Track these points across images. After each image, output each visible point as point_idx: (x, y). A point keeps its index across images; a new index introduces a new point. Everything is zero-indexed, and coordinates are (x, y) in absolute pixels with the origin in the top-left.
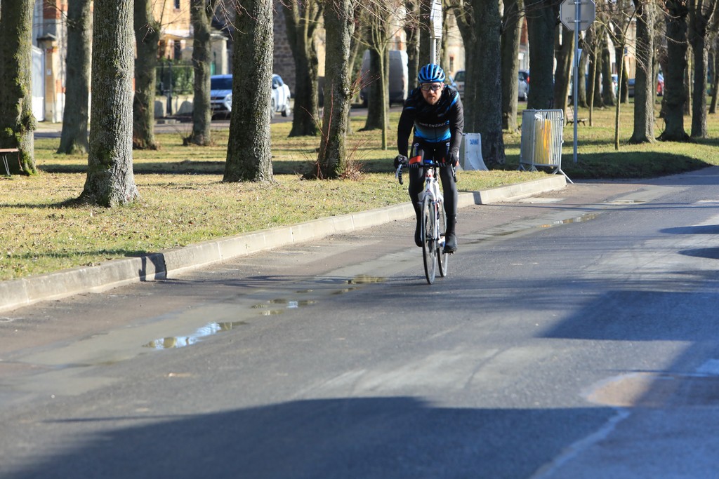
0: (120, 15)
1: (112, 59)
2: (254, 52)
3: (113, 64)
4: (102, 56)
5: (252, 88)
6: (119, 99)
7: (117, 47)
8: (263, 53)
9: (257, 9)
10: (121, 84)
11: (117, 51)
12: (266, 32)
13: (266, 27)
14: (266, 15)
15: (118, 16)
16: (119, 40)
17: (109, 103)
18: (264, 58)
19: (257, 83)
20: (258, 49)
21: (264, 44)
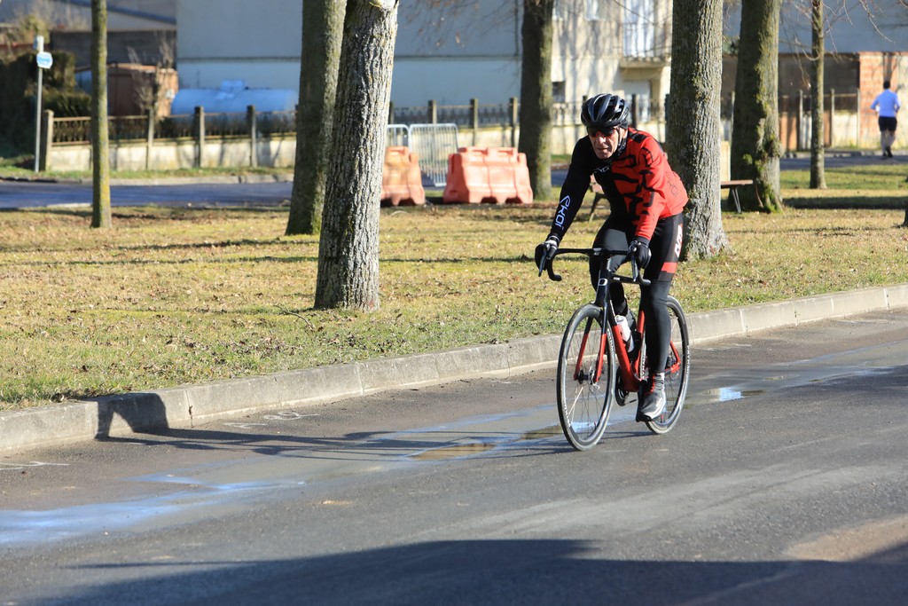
0: (702, 22)
1: (692, 76)
3: (693, 82)
4: (681, 72)
6: (700, 126)
7: (699, 61)
10: (703, 107)
11: (698, 66)
15: (700, 22)
16: (700, 52)
17: (688, 131)
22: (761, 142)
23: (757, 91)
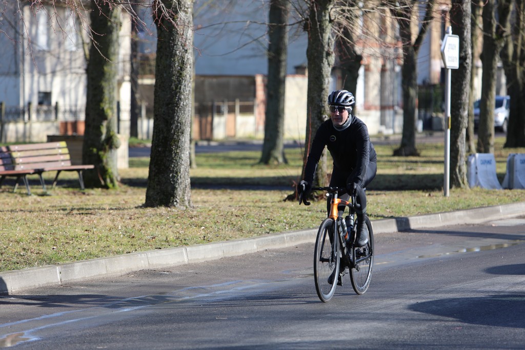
2: (171, 81)
5: (169, 116)
8: (180, 82)
9: (174, 40)
12: (183, 62)
13: (183, 58)
14: (184, 46)
18: (181, 87)
19: (174, 111)
20: (174, 78)
21: (181, 74)
22: (103, 137)
23: (101, 100)
